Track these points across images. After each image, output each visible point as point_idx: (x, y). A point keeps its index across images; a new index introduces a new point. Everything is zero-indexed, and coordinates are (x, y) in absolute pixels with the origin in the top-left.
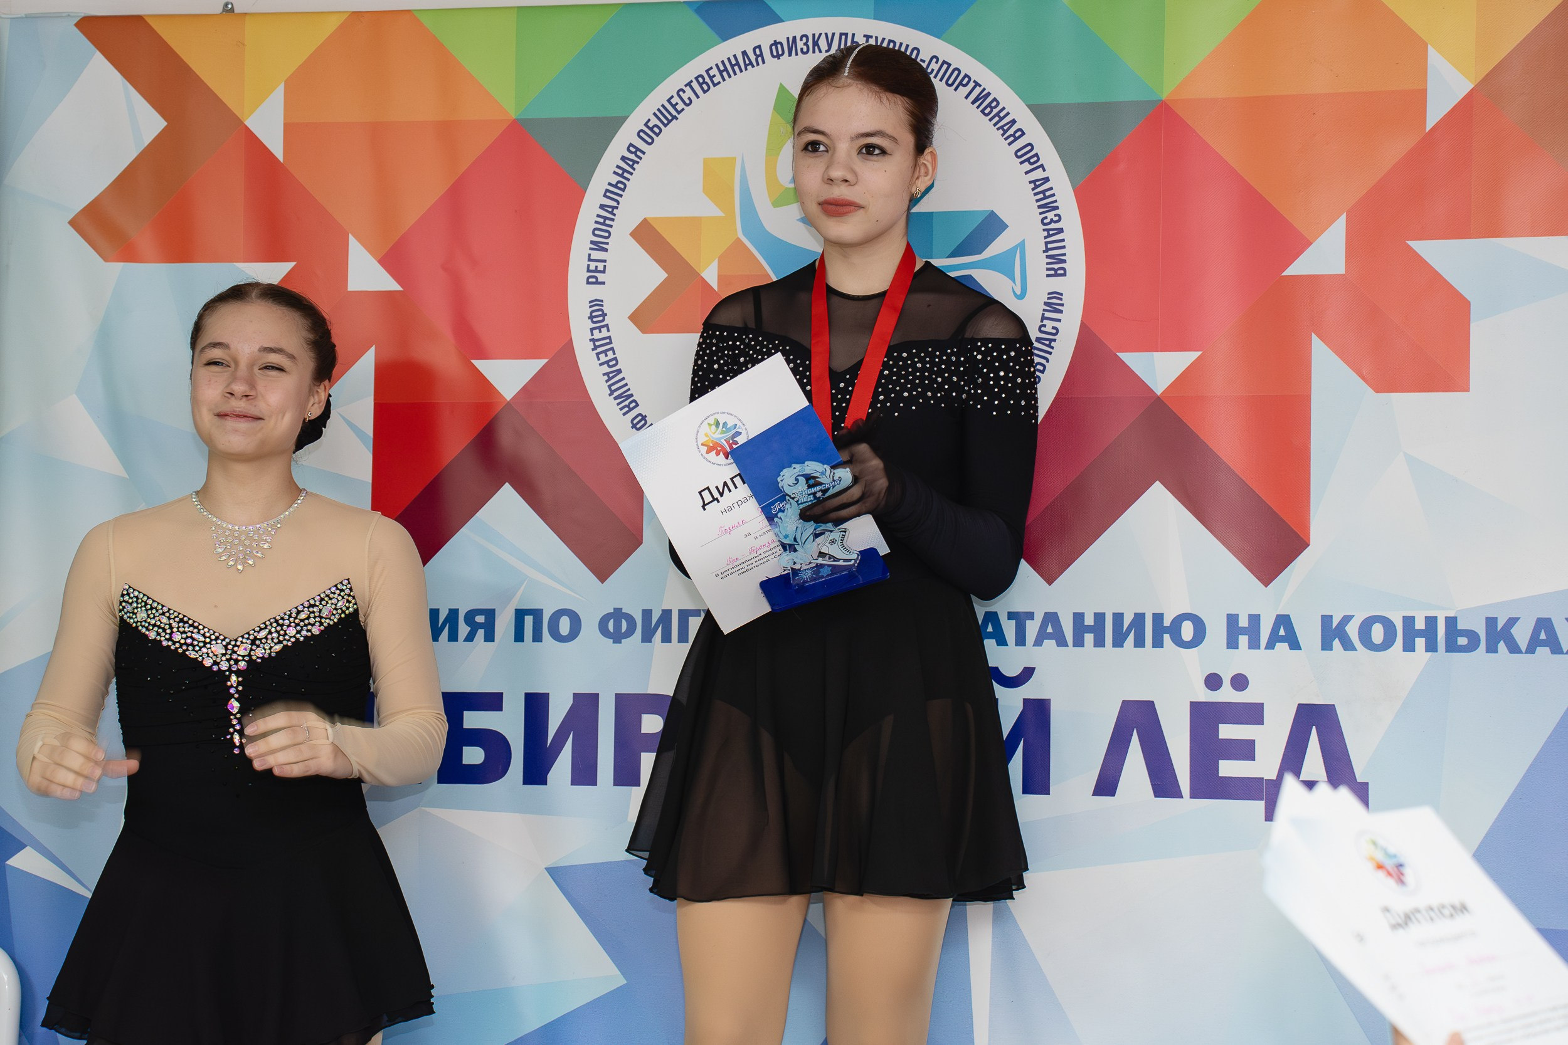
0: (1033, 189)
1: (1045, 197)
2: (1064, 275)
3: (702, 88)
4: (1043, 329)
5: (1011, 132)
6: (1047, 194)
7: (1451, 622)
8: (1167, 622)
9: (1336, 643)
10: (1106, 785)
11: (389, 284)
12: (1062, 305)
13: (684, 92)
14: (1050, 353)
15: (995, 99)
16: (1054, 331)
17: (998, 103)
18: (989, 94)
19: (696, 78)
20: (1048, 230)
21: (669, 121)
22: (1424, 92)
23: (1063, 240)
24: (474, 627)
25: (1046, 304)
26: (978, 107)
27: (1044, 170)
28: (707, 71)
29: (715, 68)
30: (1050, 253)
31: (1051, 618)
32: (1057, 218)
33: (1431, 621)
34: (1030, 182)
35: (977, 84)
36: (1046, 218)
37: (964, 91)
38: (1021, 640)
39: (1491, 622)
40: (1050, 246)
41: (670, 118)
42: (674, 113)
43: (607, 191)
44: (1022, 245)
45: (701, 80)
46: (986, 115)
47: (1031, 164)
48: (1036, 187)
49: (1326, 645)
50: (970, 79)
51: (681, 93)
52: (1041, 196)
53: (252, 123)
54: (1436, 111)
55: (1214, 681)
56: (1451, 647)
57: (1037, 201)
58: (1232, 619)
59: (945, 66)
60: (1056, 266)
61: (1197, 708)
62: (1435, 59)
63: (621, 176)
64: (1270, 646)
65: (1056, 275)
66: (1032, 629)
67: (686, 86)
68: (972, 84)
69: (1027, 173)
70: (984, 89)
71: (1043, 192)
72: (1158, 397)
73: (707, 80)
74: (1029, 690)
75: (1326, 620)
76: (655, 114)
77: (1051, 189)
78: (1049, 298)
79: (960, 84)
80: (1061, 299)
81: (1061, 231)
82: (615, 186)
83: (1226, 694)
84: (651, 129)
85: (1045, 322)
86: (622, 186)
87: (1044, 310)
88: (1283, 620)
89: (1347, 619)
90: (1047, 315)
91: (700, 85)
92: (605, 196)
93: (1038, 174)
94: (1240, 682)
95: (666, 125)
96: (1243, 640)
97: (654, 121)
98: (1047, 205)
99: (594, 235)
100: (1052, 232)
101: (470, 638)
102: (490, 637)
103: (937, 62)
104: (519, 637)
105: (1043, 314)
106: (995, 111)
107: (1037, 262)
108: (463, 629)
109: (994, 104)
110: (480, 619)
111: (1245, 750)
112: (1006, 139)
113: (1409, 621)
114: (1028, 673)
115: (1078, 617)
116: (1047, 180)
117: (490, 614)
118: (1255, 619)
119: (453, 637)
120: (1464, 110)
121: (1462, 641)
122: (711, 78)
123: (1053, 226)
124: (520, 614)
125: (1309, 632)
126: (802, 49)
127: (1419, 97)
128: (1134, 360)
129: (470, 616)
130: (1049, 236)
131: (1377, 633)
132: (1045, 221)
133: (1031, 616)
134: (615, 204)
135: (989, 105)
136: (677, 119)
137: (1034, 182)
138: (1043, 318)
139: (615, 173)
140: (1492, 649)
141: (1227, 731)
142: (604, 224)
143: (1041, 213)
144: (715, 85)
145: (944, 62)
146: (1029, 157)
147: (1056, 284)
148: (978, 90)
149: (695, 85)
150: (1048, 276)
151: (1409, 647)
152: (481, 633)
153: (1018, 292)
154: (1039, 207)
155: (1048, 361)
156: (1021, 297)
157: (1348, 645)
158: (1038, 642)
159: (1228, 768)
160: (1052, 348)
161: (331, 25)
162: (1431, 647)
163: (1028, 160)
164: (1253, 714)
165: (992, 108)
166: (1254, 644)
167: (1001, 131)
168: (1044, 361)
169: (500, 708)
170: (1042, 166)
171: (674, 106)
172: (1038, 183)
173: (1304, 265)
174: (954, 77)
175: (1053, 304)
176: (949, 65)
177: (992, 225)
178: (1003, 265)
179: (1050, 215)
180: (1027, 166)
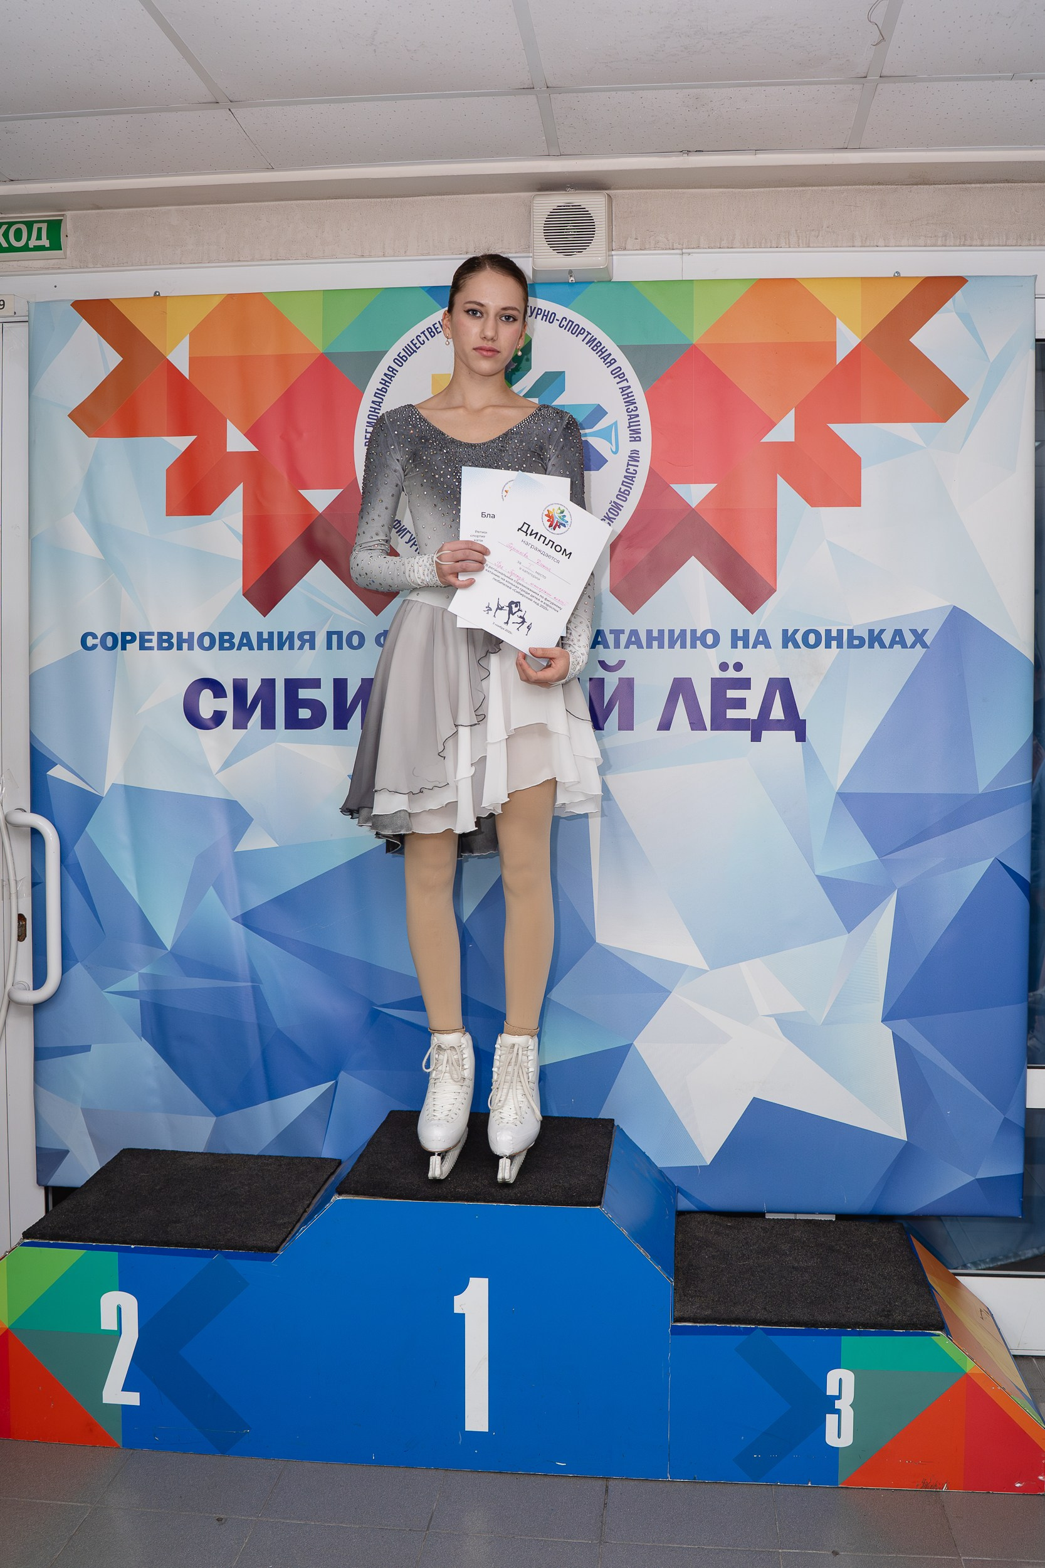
0: (621, 393)
1: (629, 397)
2: (640, 440)
3: (431, 335)
4: (628, 471)
5: (608, 360)
6: (630, 395)
7: (850, 632)
8: (698, 635)
9: (790, 644)
10: (665, 725)
11: (251, 447)
12: (639, 457)
13: (420, 337)
14: (633, 484)
15: (599, 342)
16: (634, 472)
17: (601, 344)
18: (596, 339)
19: (427, 329)
20: (630, 416)
21: (412, 354)
22: (834, 344)
23: (639, 421)
24: (303, 642)
25: (629, 457)
26: (589, 346)
27: (628, 382)
28: (433, 325)
29: (438, 323)
30: (632, 428)
31: (634, 633)
32: (635, 409)
33: (840, 632)
34: (620, 388)
35: (589, 333)
36: (629, 408)
37: (581, 337)
38: (617, 645)
39: (871, 632)
40: (631, 424)
41: (412, 351)
42: (415, 349)
43: (376, 393)
44: (616, 423)
45: (430, 330)
46: (594, 350)
47: (620, 378)
48: (623, 391)
49: (785, 646)
50: (585, 331)
51: (418, 337)
52: (626, 396)
53: (171, 357)
54: (841, 354)
55: (724, 667)
56: (851, 646)
57: (624, 399)
58: (734, 632)
59: (571, 323)
60: (635, 436)
61: (715, 682)
62: (840, 325)
63: (384, 384)
64: (754, 647)
65: (635, 441)
66: (623, 639)
67: (421, 333)
68: (586, 333)
69: (617, 383)
70: (593, 336)
71: (627, 394)
72: (692, 511)
73: (434, 330)
74: (623, 673)
75: (785, 632)
76: (403, 349)
78: (631, 454)
79: (579, 333)
80: (638, 454)
81: (637, 416)
82: (381, 390)
83: (731, 673)
84: (401, 358)
85: (629, 467)
86: (385, 390)
88: (762, 633)
89: (796, 631)
90: (630, 463)
91: (430, 333)
92: (375, 396)
93: (624, 384)
94: (738, 667)
95: (410, 356)
96: (740, 643)
97: (403, 353)
98: (630, 401)
99: (369, 418)
100: (633, 417)
101: (301, 648)
102: (312, 647)
103: (566, 321)
104: (329, 647)
105: (628, 463)
106: (599, 348)
107: (624, 433)
108: (297, 643)
109: (599, 344)
110: (307, 637)
111: (741, 704)
112: (606, 364)
113: (828, 632)
114: (621, 663)
115: (649, 632)
116: (629, 387)
117: (312, 634)
118: (746, 632)
119: (291, 647)
120: (855, 354)
121: (856, 642)
122: (436, 329)
123: (633, 413)
124: (330, 634)
125: (776, 639)
127: (833, 346)
128: (679, 488)
129: (301, 635)
130: (631, 419)
131: (812, 639)
132: (629, 410)
133: (623, 632)
134: (381, 400)
135: (596, 345)
136: (416, 352)
137: (622, 388)
138: (628, 465)
139: (380, 383)
140: (871, 646)
141: (731, 694)
142: (374, 412)
143: (626, 406)
144: (438, 333)
145: (570, 321)
146: (619, 374)
147: (635, 446)
148: (589, 336)
149: (426, 333)
150: (630, 441)
151: (828, 646)
152: (307, 645)
153: (614, 450)
154: (625, 402)
155: (631, 489)
156: (615, 453)
157: (797, 646)
158: (627, 647)
159: (732, 714)
160: (634, 481)
161: (216, 302)
162: (840, 646)
163: (618, 376)
164: (745, 684)
165: (598, 347)
166: (746, 646)
167: (603, 360)
168: (629, 489)
169: (319, 687)
170: (626, 379)
171: (414, 345)
172: (624, 389)
173: (772, 437)
174: (575, 329)
175: (634, 457)
176: (573, 322)
177: (599, 412)
178: (605, 434)
179: (632, 407)
180: (618, 380)
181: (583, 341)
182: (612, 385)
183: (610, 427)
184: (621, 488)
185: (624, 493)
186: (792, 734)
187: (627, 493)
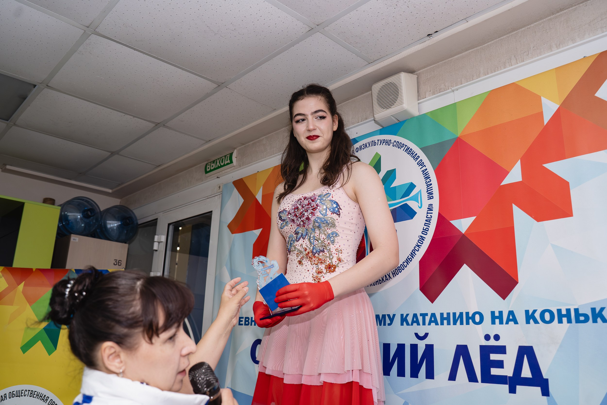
0: (423, 173)
1: (426, 175)
2: (433, 198)
4: (427, 217)
5: (416, 157)
6: (427, 174)
7: (576, 310)
8: (470, 315)
9: (531, 321)
10: (453, 377)
12: (433, 208)
14: (430, 224)
15: (411, 149)
16: (431, 217)
17: (412, 150)
18: (409, 148)
20: (427, 185)
22: (542, 112)
23: (432, 187)
25: (428, 208)
26: (406, 152)
27: (425, 167)
30: (429, 192)
31: (433, 315)
32: (430, 181)
33: (568, 311)
34: (422, 171)
35: (406, 146)
36: (427, 181)
37: (403, 148)
38: (424, 324)
39: (593, 310)
40: (428, 190)
44: (420, 191)
46: (409, 154)
48: (424, 172)
49: (528, 322)
50: (404, 144)
52: (425, 175)
53: (257, 197)
54: (547, 118)
55: (487, 337)
56: (578, 321)
57: (424, 176)
58: (493, 313)
59: (398, 143)
60: (430, 196)
61: (482, 347)
62: (544, 100)
64: (507, 323)
65: (430, 199)
66: (427, 319)
68: (405, 146)
69: (421, 169)
70: (408, 147)
71: (426, 173)
72: (463, 234)
74: (427, 341)
75: (527, 312)
77: (428, 172)
78: (429, 207)
80: (432, 206)
81: (431, 184)
83: (492, 342)
85: (428, 214)
88: (511, 313)
89: (535, 311)
90: (429, 212)
93: (424, 168)
94: (497, 337)
96: (497, 321)
98: (427, 177)
100: (429, 185)
103: (395, 142)
105: (427, 212)
106: (411, 152)
111: (500, 364)
112: (414, 160)
113: (559, 311)
114: (426, 335)
115: (442, 314)
116: (426, 169)
118: (501, 313)
120: (557, 116)
121: (582, 318)
123: (429, 183)
125: (521, 317)
126: (363, 148)
127: (541, 114)
128: (455, 223)
130: (428, 187)
131: (547, 316)
132: (427, 182)
133: (427, 314)
135: (409, 151)
137: (423, 171)
138: (427, 213)
140: (595, 321)
141: (494, 357)
143: (425, 180)
145: (397, 142)
146: (421, 164)
147: (431, 202)
148: (406, 147)
150: (428, 199)
151: (560, 322)
153: (420, 206)
154: (425, 178)
155: (429, 227)
156: (420, 208)
157: (536, 322)
158: (429, 324)
159: (495, 371)
160: (430, 222)
161: (271, 170)
162: (569, 321)
163: (421, 165)
164: (502, 350)
165: (410, 152)
166: (501, 323)
167: (413, 158)
168: (428, 227)
172: (424, 171)
173: (507, 181)
174: (399, 145)
175: (430, 208)
176: (399, 142)
177: (412, 186)
178: (415, 198)
179: (428, 180)
180: (421, 167)
181: (403, 150)
182: (418, 170)
183: (418, 193)
184: (424, 227)
185: (425, 230)
186: (538, 390)
187: (427, 229)
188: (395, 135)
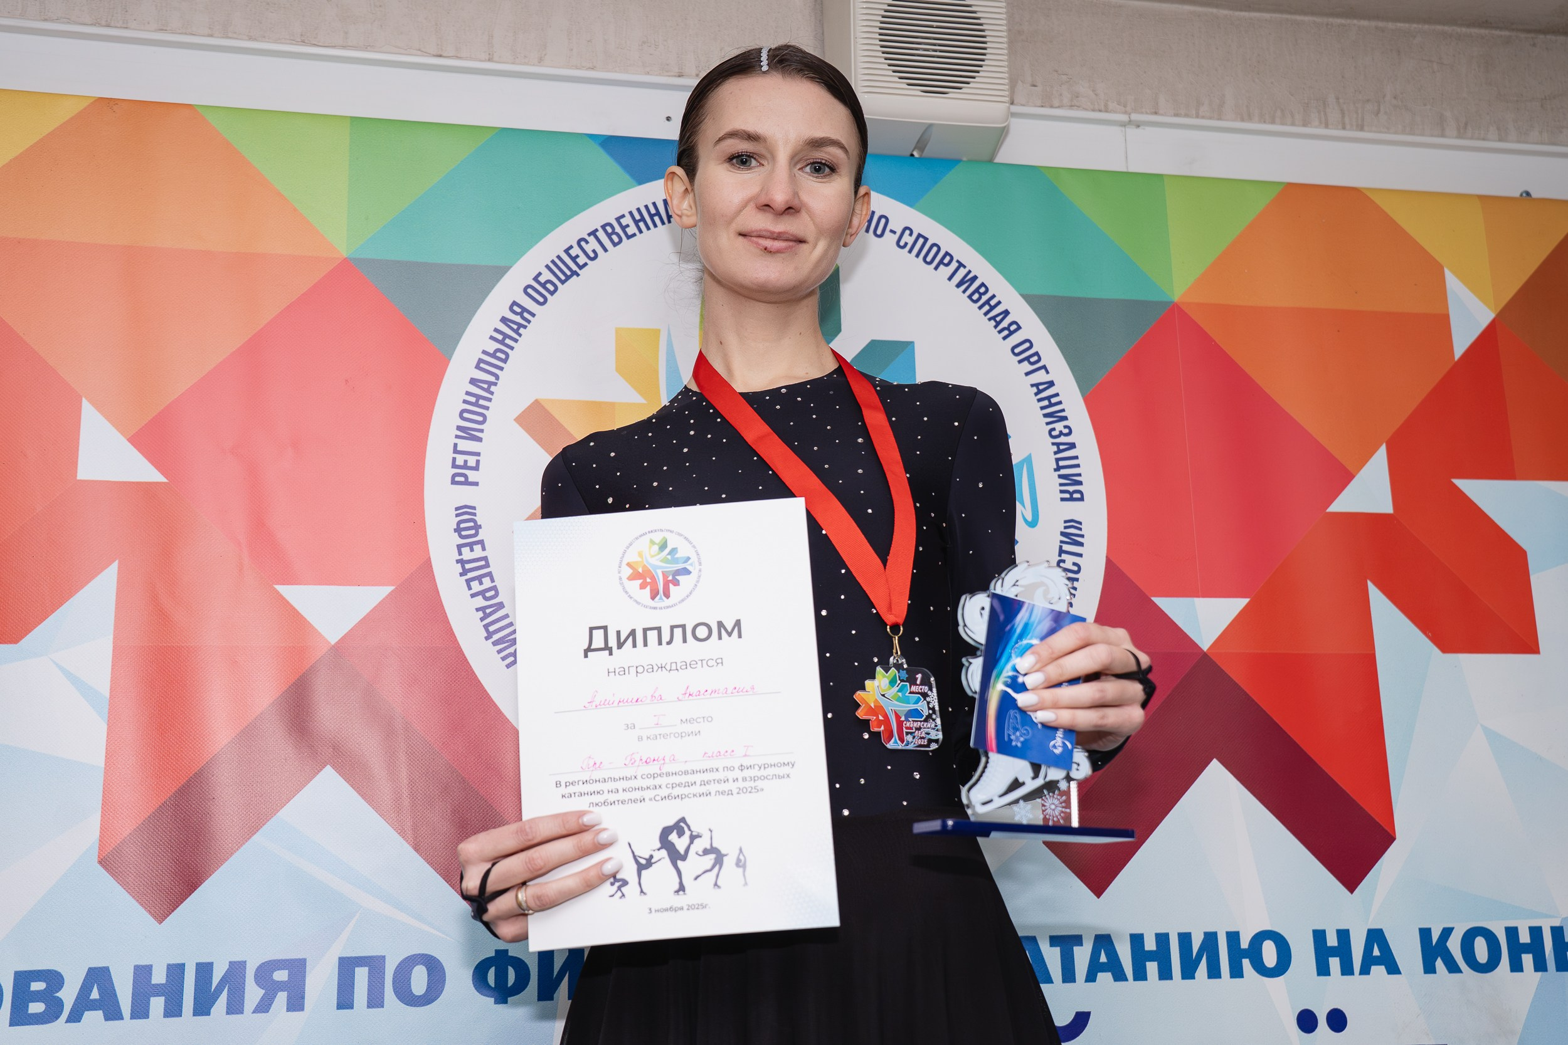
0: (1036, 395)
1: (1051, 405)
2: (1082, 499)
3: (612, 241)
4: (1062, 564)
5: (1005, 324)
6: (1053, 400)
8: (1244, 944)
9: (1439, 964)
11: (146, 472)
12: (1082, 536)
13: (587, 243)
15: (982, 284)
16: (1076, 568)
17: (987, 289)
18: (975, 277)
19: (603, 227)
20: (1058, 444)
21: (566, 277)
22: (1446, 319)
23: (1077, 457)
25: (1063, 534)
27: (1048, 372)
28: (618, 220)
29: (628, 217)
30: (1063, 472)
32: (1067, 431)
33: (1536, 933)
34: (1032, 386)
35: (961, 265)
36: (1054, 429)
37: (945, 271)
38: (1069, 976)
40: (1061, 464)
41: (568, 273)
42: (574, 268)
43: (481, 361)
44: (1029, 461)
46: (974, 302)
47: (1031, 364)
48: (1040, 392)
49: (1429, 968)
50: (952, 258)
51: (583, 244)
52: (1046, 403)
54: (1461, 341)
55: (1307, 1021)
57: (1042, 408)
58: (1319, 936)
59: (921, 241)
60: (1071, 489)
62: (1450, 282)
63: (502, 342)
64: (1365, 970)
65: (1071, 499)
67: (589, 235)
68: (954, 265)
69: (1027, 375)
70: (970, 272)
71: (1049, 398)
72: (1205, 653)
73: (618, 230)
75: (1425, 934)
76: (546, 266)
77: (1057, 395)
78: (1066, 528)
79: (941, 262)
80: (1080, 529)
81: (1072, 446)
82: (493, 355)
83: (1324, 1037)
84: (542, 285)
85: (1064, 556)
86: (503, 356)
87: (1062, 542)
88: (1376, 936)
89: (1447, 932)
90: (1066, 547)
91: (609, 235)
92: (478, 367)
93: (1041, 377)
94: (1337, 1020)
96: (1335, 964)
97: (547, 275)
98: (1054, 414)
100: (1063, 448)
102: (296, 1004)
103: (910, 235)
104: (344, 1002)
105: (1061, 547)
106: (984, 298)
109: (982, 290)
112: (999, 332)
113: (1511, 933)
114: (1083, 1018)
116: (1051, 384)
118: (1343, 936)
120: (1487, 342)
122: (623, 228)
123: (1063, 439)
124: (347, 967)
125: (1407, 951)
127: (1443, 324)
128: (1171, 607)
130: (1060, 451)
132: (1053, 433)
133: (1077, 939)
135: (977, 290)
137: (1036, 385)
138: (1062, 551)
139: (492, 338)
142: (476, 404)
143: (1048, 424)
145: (920, 236)
146: (1029, 355)
147: (1073, 510)
148: (962, 272)
149: (601, 235)
150: (1063, 499)
151: (1516, 966)
153: (1029, 518)
154: (1045, 416)
156: (1032, 525)
158: (1091, 977)
163: (1027, 359)
165: (981, 295)
166: (1347, 969)
167: (993, 323)
170: (1044, 367)
171: (574, 259)
172: (1041, 387)
173: (1348, 501)
174: (931, 255)
175: (1072, 535)
176: (925, 239)
179: (1059, 426)
180: (1027, 366)
181: (950, 279)
183: (1018, 468)
188: (911, 204)
